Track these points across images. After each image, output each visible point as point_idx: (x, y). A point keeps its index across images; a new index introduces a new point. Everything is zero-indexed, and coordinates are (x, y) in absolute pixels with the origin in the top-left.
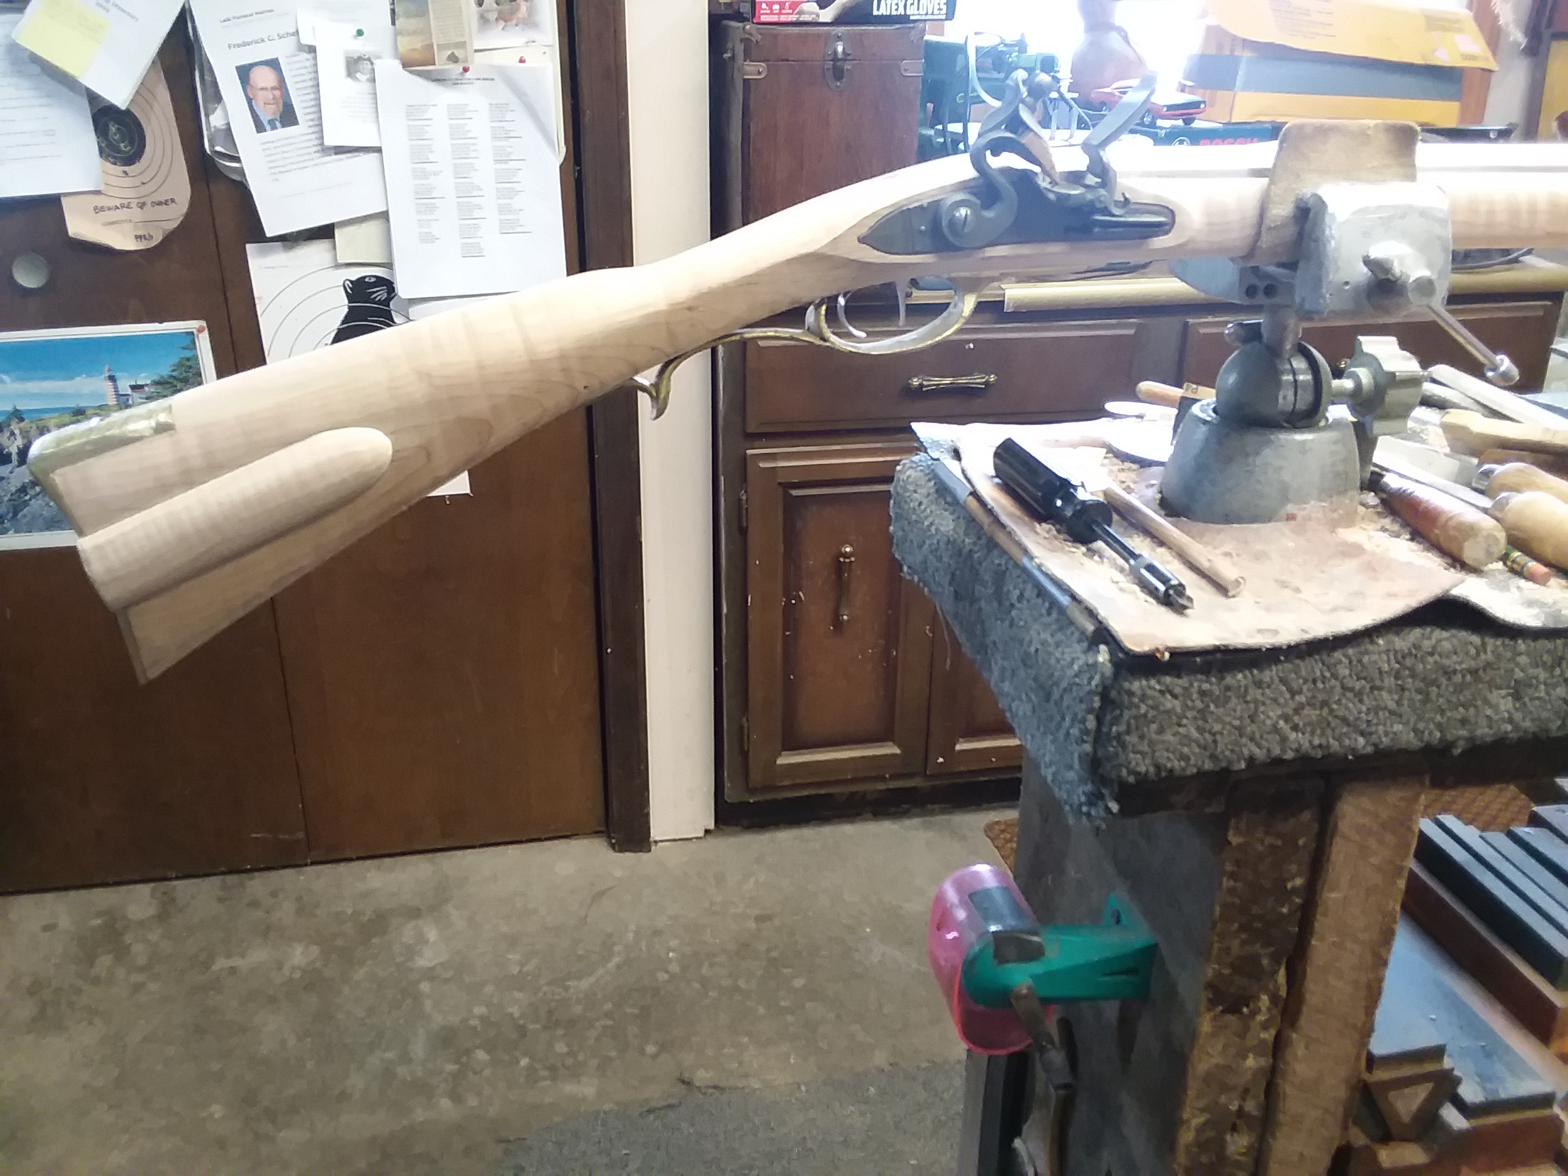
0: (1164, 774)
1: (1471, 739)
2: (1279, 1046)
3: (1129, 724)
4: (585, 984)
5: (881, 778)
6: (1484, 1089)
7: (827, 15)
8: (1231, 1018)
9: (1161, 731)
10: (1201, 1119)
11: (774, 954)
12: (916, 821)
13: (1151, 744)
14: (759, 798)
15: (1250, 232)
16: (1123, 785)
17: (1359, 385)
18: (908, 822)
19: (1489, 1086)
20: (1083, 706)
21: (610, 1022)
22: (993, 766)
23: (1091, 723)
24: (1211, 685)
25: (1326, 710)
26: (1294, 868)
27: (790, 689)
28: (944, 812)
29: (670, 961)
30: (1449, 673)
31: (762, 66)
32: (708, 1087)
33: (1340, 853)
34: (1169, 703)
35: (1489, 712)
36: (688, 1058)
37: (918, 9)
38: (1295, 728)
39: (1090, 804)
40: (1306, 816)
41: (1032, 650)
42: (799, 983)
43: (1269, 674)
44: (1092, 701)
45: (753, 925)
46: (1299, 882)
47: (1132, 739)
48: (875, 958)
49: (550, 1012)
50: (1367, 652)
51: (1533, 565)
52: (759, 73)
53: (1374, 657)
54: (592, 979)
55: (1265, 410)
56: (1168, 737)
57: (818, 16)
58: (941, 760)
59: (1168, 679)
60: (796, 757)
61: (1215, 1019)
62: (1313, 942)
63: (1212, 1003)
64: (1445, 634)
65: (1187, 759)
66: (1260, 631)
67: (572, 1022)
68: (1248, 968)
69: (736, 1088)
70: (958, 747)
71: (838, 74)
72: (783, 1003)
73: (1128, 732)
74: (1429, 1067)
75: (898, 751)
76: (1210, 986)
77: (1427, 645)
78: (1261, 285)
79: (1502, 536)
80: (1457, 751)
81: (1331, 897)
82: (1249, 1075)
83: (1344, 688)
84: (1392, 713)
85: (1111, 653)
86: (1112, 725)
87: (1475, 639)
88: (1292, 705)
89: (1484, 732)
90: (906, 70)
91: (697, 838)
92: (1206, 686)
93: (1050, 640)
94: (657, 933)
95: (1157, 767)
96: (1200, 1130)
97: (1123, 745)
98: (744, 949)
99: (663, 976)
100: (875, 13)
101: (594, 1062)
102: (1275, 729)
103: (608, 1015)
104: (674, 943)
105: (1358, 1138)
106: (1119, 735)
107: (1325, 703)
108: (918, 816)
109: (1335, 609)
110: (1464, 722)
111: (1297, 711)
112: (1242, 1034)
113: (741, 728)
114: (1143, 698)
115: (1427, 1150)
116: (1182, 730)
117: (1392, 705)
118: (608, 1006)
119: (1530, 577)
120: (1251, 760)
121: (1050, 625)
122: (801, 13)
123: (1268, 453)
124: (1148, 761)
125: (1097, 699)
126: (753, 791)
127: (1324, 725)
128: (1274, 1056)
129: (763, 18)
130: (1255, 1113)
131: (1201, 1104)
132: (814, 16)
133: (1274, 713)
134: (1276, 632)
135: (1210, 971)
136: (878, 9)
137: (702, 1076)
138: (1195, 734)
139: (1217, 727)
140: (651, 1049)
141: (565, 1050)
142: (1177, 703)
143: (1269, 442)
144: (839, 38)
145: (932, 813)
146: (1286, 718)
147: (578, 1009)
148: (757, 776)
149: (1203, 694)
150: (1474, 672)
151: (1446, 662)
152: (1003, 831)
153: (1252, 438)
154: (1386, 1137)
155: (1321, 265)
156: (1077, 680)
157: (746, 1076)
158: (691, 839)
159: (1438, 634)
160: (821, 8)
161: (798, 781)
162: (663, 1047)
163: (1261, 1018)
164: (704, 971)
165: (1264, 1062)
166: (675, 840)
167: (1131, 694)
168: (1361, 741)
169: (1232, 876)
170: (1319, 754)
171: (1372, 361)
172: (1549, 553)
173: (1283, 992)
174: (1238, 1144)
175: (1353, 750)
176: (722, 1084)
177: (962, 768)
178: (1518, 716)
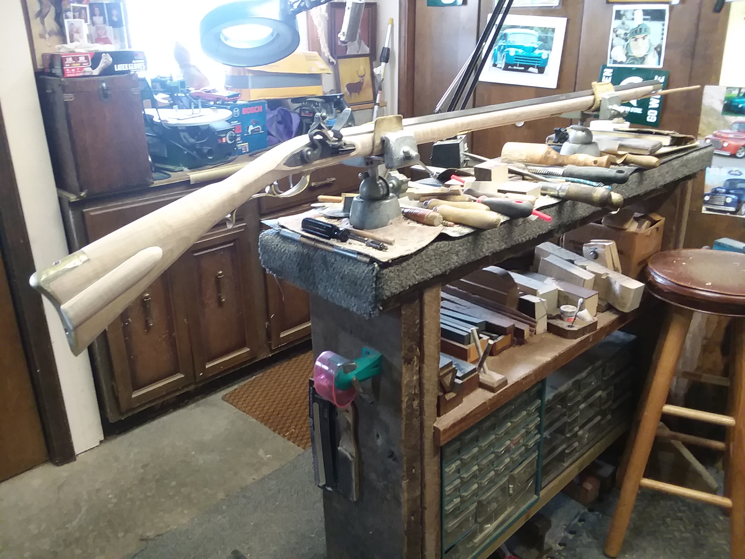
0: (393, 295)
1: (450, 269)
2: (420, 371)
3: (384, 283)
4: (75, 523)
5: (178, 390)
6: (462, 372)
7: (96, 72)
8: (409, 365)
9: (391, 283)
10: (406, 399)
11: (157, 478)
12: (193, 405)
13: (389, 287)
14: (126, 416)
15: (371, 148)
16: (383, 300)
17: (394, 185)
18: (189, 407)
19: (462, 371)
20: (371, 281)
21: (96, 533)
22: (222, 370)
23: (374, 286)
24: (399, 267)
25: (422, 268)
26: (416, 317)
27: (132, 363)
28: (203, 398)
29: (111, 498)
30: (444, 252)
31: (71, 95)
32: (155, 537)
33: (426, 309)
34: (392, 274)
35: (453, 261)
36: (140, 531)
37: (134, 67)
38: (417, 275)
39: (373, 311)
40: (417, 301)
41: (346, 273)
42: (174, 483)
43: (410, 261)
44: (374, 279)
45: (142, 471)
46: (418, 321)
47: (385, 287)
48: (201, 462)
49: (65, 541)
50: (428, 251)
51: (449, 223)
52: (71, 98)
53: (429, 252)
54: (77, 520)
55: (377, 196)
56: (393, 284)
57: (92, 73)
58: (201, 374)
59: (390, 268)
60: (139, 393)
61: (406, 367)
62: (424, 337)
63: (405, 362)
64: (441, 243)
65: (397, 289)
66: (407, 250)
67: (77, 540)
68: (411, 350)
69: (167, 532)
70: (207, 367)
71: (106, 96)
72: (171, 494)
73: (384, 285)
74: (450, 368)
75: (183, 376)
76: (403, 357)
77: (438, 246)
78: (370, 161)
79: (441, 217)
80: (448, 273)
81: (426, 322)
82: (415, 382)
83: (425, 261)
84: (435, 265)
85: (378, 263)
86: (379, 284)
87: (447, 242)
88: (416, 268)
89: (453, 266)
90: (134, 92)
91: (97, 446)
92: (398, 268)
93: (352, 268)
94: (98, 490)
95: (391, 293)
96: (407, 402)
97: (383, 289)
98: (142, 480)
99: (110, 506)
100: (116, 70)
101: (98, 550)
102: (414, 276)
103: (93, 531)
104: (108, 491)
105: (441, 394)
106: (382, 286)
107: (422, 267)
108: (193, 403)
109: (418, 242)
110: (448, 264)
111: (417, 270)
112: (412, 370)
113: (113, 386)
114: (386, 274)
115: (455, 393)
116: (395, 281)
117: (435, 264)
118: (91, 528)
119: (450, 226)
120: (409, 285)
121: (351, 264)
122: (85, 72)
123: (382, 207)
124: (389, 292)
125: (375, 278)
126: (122, 414)
127: (422, 273)
128: (420, 375)
129: (69, 75)
130: (418, 393)
131: (406, 394)
132: (90, 73)
133: (413, 271)
134: (409, 250)
135: (403, 353)
136: (117, 68)
137: (150, 534)
138: (398, 281)
139: (402, 279)
140: (121, 535)
141: (80, 551)
142: (393, 274)
143: (381, 204)
144: (103, 82)
145: (198, 400)
146: (415, 272)
147: (77, 535)
148: (124, 406)
149: (398, 270)
150: (448, 251)
151: (443, 250)
152: (230, 397)
153: (377, 204)
154: (445, 392)
155: (392, 155)
156: (367, 275)
157: (169, 526)
158: (94, 447)
159: (440, 243)
160: (93, 69)
161: (143, 402)
162: (126, 532)
163: (415, 363)
164: (128, 496)
165: (418, 377)
166: (86, 451)
167: (383, 274)
168: (430, 275)
169: (404, 324)
170: (422, 281)
171: (395, 178)
172: (451, 219)
173: (419, 355)
174: (416, 403)
175: (429, 277)
176: (160, 533)
177: (210, 375)
178: (458, 260)
